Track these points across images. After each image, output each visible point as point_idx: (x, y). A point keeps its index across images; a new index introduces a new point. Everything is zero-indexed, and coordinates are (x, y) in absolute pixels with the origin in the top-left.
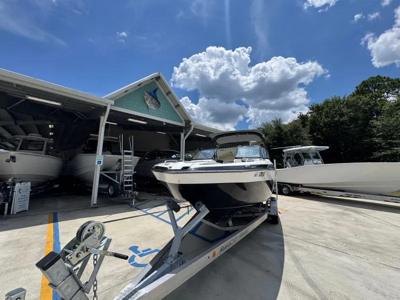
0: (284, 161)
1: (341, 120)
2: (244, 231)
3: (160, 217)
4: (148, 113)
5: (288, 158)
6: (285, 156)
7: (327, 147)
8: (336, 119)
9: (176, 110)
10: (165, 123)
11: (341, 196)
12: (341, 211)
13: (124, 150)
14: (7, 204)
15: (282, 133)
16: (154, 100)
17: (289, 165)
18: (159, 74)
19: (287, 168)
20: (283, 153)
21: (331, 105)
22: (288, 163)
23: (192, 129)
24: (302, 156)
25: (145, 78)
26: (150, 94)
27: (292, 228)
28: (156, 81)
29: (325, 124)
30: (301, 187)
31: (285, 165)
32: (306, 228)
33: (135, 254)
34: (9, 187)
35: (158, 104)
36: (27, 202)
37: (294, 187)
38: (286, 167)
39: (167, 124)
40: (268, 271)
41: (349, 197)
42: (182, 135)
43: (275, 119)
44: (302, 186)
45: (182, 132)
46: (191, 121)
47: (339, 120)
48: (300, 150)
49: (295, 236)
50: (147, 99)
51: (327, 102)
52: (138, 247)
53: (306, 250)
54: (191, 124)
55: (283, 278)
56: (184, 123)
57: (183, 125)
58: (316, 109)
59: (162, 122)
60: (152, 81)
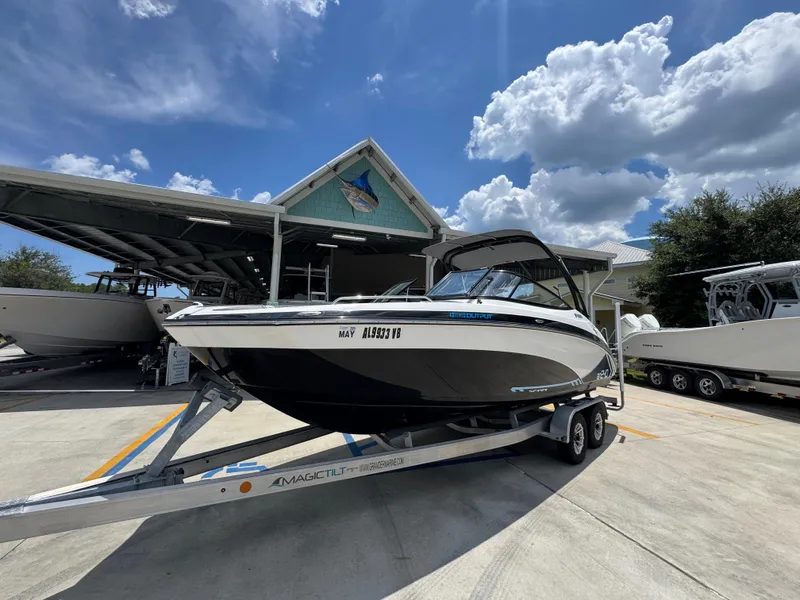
0: (709, 305)
2: (386, 458)
4: (354, 220)
5: (720, 299)
6: (711, 294)
9: (411, 207)
10: (391, 235)
14: (158, 371)
15: (726, 232)
16: (363, 195)
17: (725, 318)
18: (369, 140)
19: (718, 325)
20: (707, 286)
22: (721, 313)
24: (767, 294)
25: (341, 156)
27: (606, 481)
28: (368, 158)
30: (762, 380)
31: (711, 319)
34: (159, 348)
35: (373, 201)
36: (187, 371)
37: (739, 380)
38: (714, 323)
39: (395, 237)
40: (404, 558)
44: (764, 377)
46: (440, 225)
48: (759, 274)
49: (586, 501)
53: (572, 540)
54: (441, 231)
55: (416, 583)
56: (431, 231)
57: (428, 235)
59: (385, 235)
60: (359, 158)
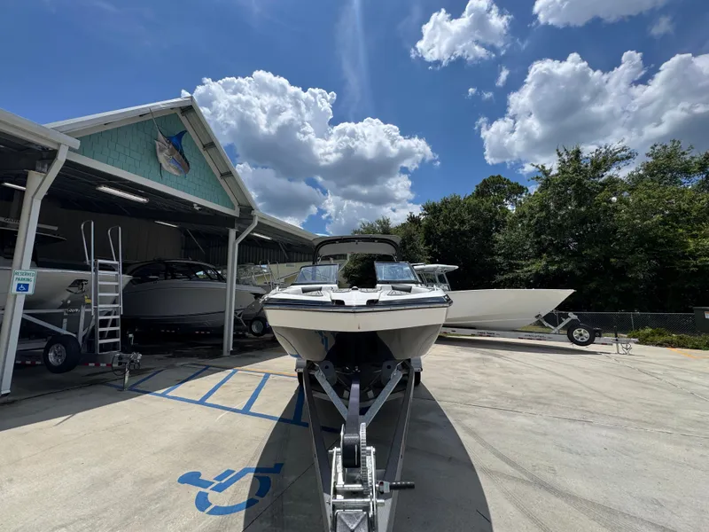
1: (462, 229)
3: (208, 401)
4: (161, 180)
7: (457, 267)
8: (456, 227)
9: (222, 181)
10: (199, 206)
11: (473, 335)
12: (478, 355)
13: (96, 258)
16: (177, 155)
21: (449, 206)
23: (256, 224)
25: (161, 104)
26: (169, 139)
27: (440, 388)
28: (180, 116)
29: (443, 233)
32: (457, 386)
33: (202, 490)
35: (184, 165)
39: (203, 208)
40: (450, 458)
41: (481, 336)
42: (232, 233)
43: (382, 219)
45: (233, 227)
46: (254, 207)
47: (459, 229)
49: (449, 399)
50: (161, 150)
51: (445, 202)
52: (199, 474)
54: (254, 213)
56: (238, 209)
57: (235, 213)
58: (432, 210)
59: (191, 204)
60: (173, 112)
